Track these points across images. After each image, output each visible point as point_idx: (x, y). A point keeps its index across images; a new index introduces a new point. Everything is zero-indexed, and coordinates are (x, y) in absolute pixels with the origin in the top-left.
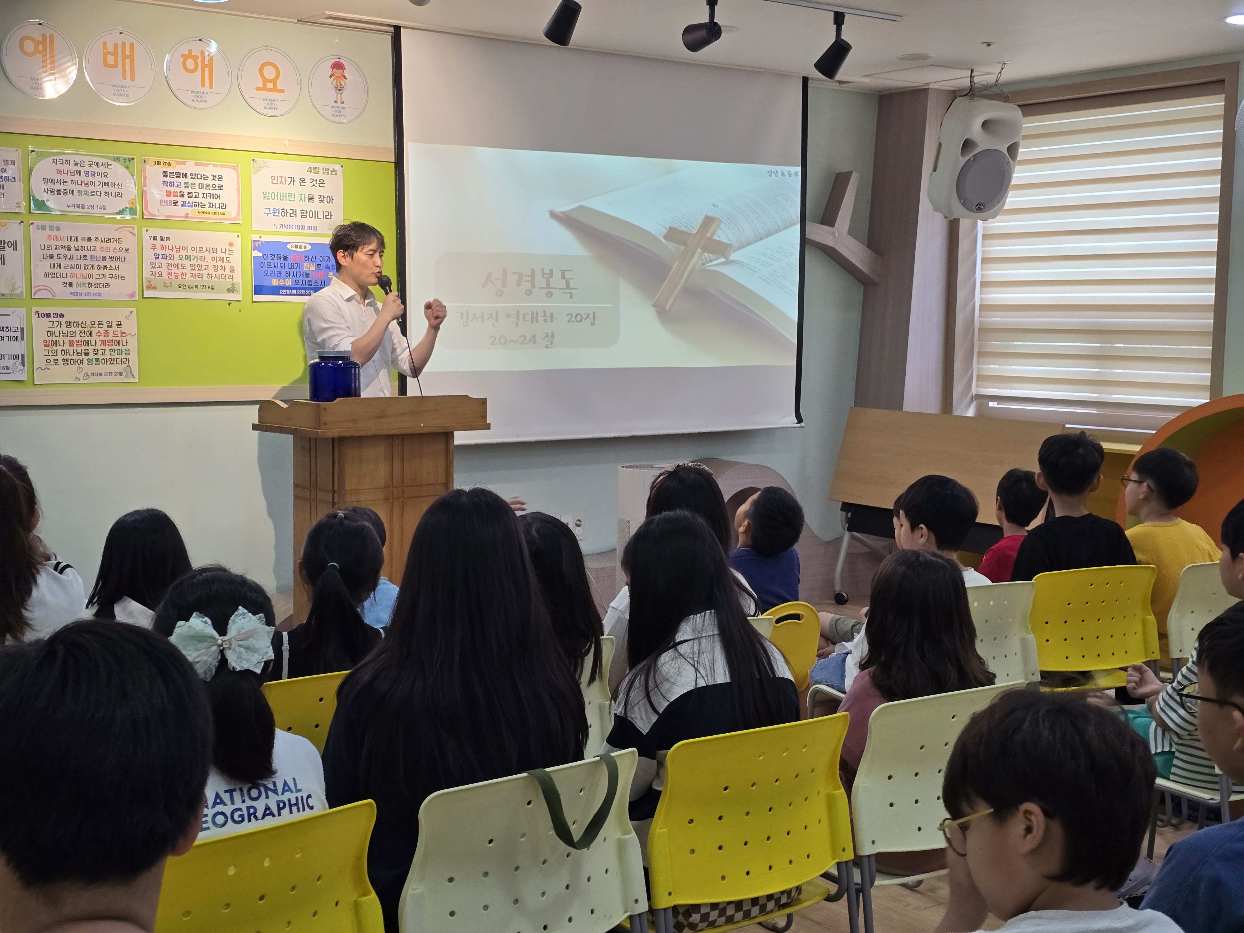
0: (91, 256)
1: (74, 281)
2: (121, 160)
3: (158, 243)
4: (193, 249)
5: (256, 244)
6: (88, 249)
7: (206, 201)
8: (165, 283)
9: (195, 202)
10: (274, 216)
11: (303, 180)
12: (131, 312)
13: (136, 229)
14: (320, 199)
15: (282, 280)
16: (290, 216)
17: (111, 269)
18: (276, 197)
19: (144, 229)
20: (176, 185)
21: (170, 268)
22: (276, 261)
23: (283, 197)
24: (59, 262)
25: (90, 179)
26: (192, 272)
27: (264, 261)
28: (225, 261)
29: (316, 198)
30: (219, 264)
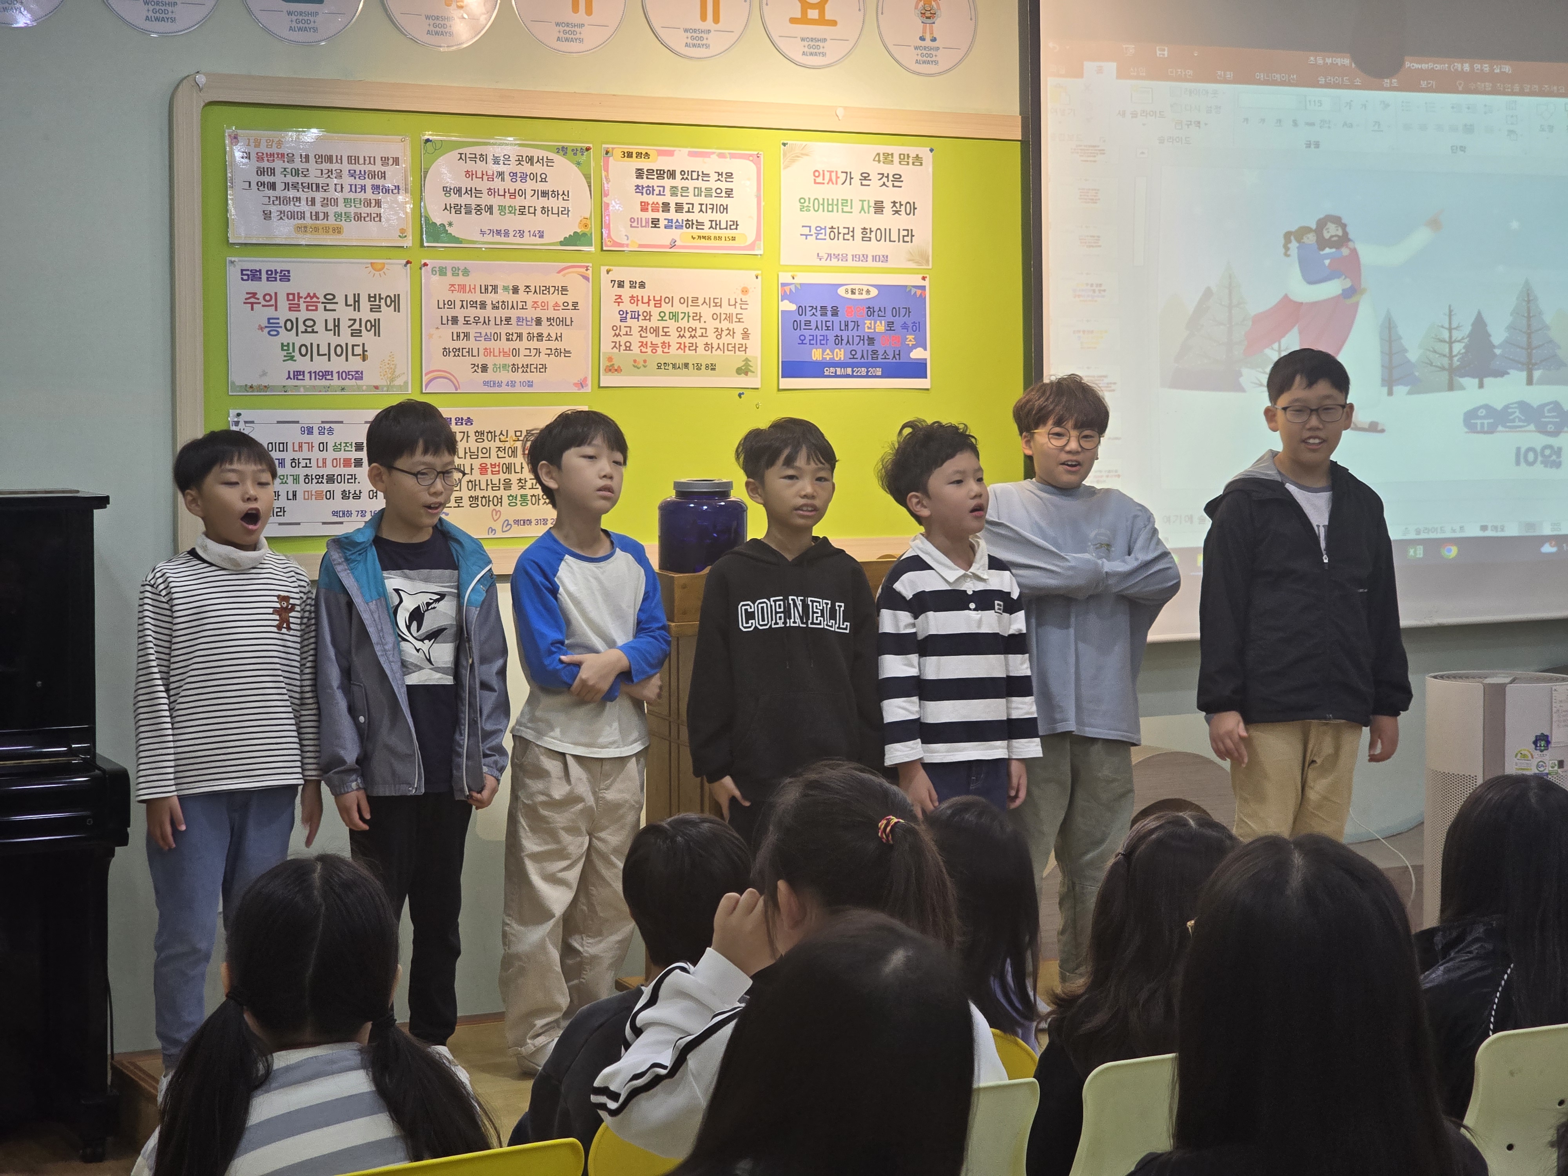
0: (519, 319)
1: (489, 361)
2: (569, 151)
3: (626, 292)
4: (683, 301)
5: (787, 289)
6: (513, 306)
7: (705, 218)
8: (635, 361)
9: (688, 220)
10: (817, 239)
11: (867, 175)
13: (591, 269)
14: (894, 209)
15: (828, 351)
16: (844, 239)
17: (549, 340)
18: (821, 207)
19: (604, 269)
20: (657, 192)
21: (644, 335)
22: (820, 318)
23: (829, 205)
24: (466, 329)
25: (519, 185)
26: (680, 340)
27: (798, 318)
28: (735, 319)
29: (888, 206)
30: (725, 325)
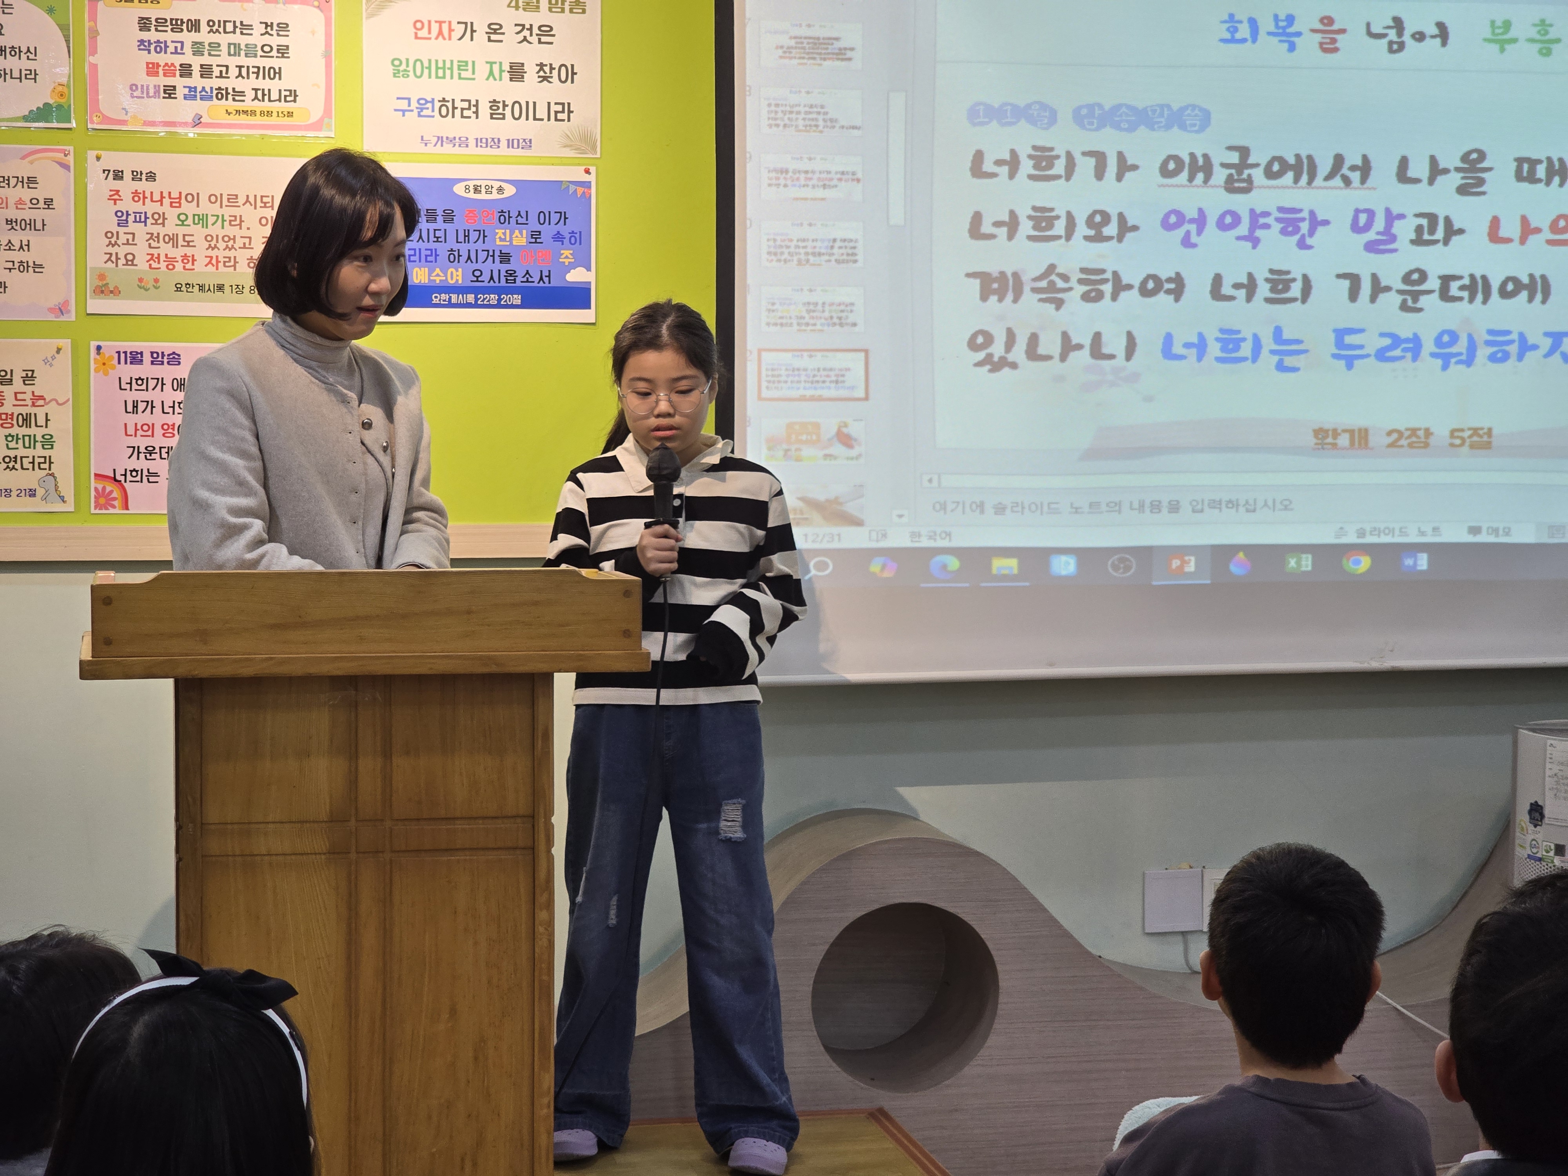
3: (127, 186)
4: (214, 199)
7: (246, 85)
8: (141, 280)
9: (220, 88)
10: (419, 116)
11: (497, 27)
12: (59, 350)
13: (73, 154)
15: (438, 271)
16: (462, 117)
18: (426, 71)
19: (91, 154)
20: (171, 49)
21: (154, 244)
23: (440, 70)
26: (210, 252)
29: (531, 69)
